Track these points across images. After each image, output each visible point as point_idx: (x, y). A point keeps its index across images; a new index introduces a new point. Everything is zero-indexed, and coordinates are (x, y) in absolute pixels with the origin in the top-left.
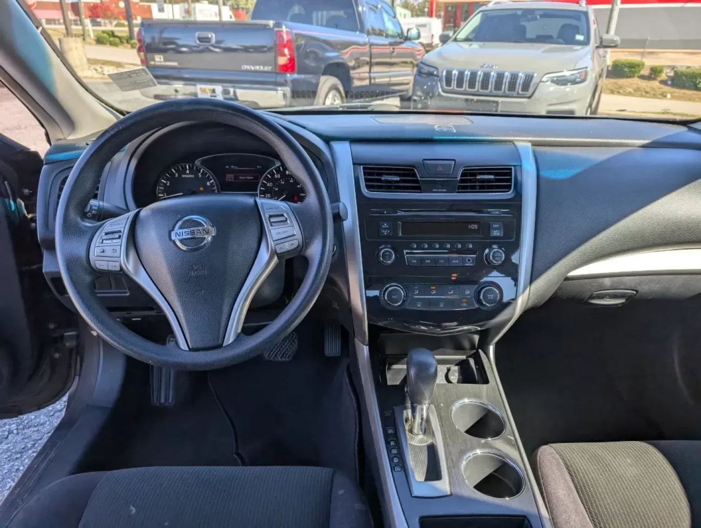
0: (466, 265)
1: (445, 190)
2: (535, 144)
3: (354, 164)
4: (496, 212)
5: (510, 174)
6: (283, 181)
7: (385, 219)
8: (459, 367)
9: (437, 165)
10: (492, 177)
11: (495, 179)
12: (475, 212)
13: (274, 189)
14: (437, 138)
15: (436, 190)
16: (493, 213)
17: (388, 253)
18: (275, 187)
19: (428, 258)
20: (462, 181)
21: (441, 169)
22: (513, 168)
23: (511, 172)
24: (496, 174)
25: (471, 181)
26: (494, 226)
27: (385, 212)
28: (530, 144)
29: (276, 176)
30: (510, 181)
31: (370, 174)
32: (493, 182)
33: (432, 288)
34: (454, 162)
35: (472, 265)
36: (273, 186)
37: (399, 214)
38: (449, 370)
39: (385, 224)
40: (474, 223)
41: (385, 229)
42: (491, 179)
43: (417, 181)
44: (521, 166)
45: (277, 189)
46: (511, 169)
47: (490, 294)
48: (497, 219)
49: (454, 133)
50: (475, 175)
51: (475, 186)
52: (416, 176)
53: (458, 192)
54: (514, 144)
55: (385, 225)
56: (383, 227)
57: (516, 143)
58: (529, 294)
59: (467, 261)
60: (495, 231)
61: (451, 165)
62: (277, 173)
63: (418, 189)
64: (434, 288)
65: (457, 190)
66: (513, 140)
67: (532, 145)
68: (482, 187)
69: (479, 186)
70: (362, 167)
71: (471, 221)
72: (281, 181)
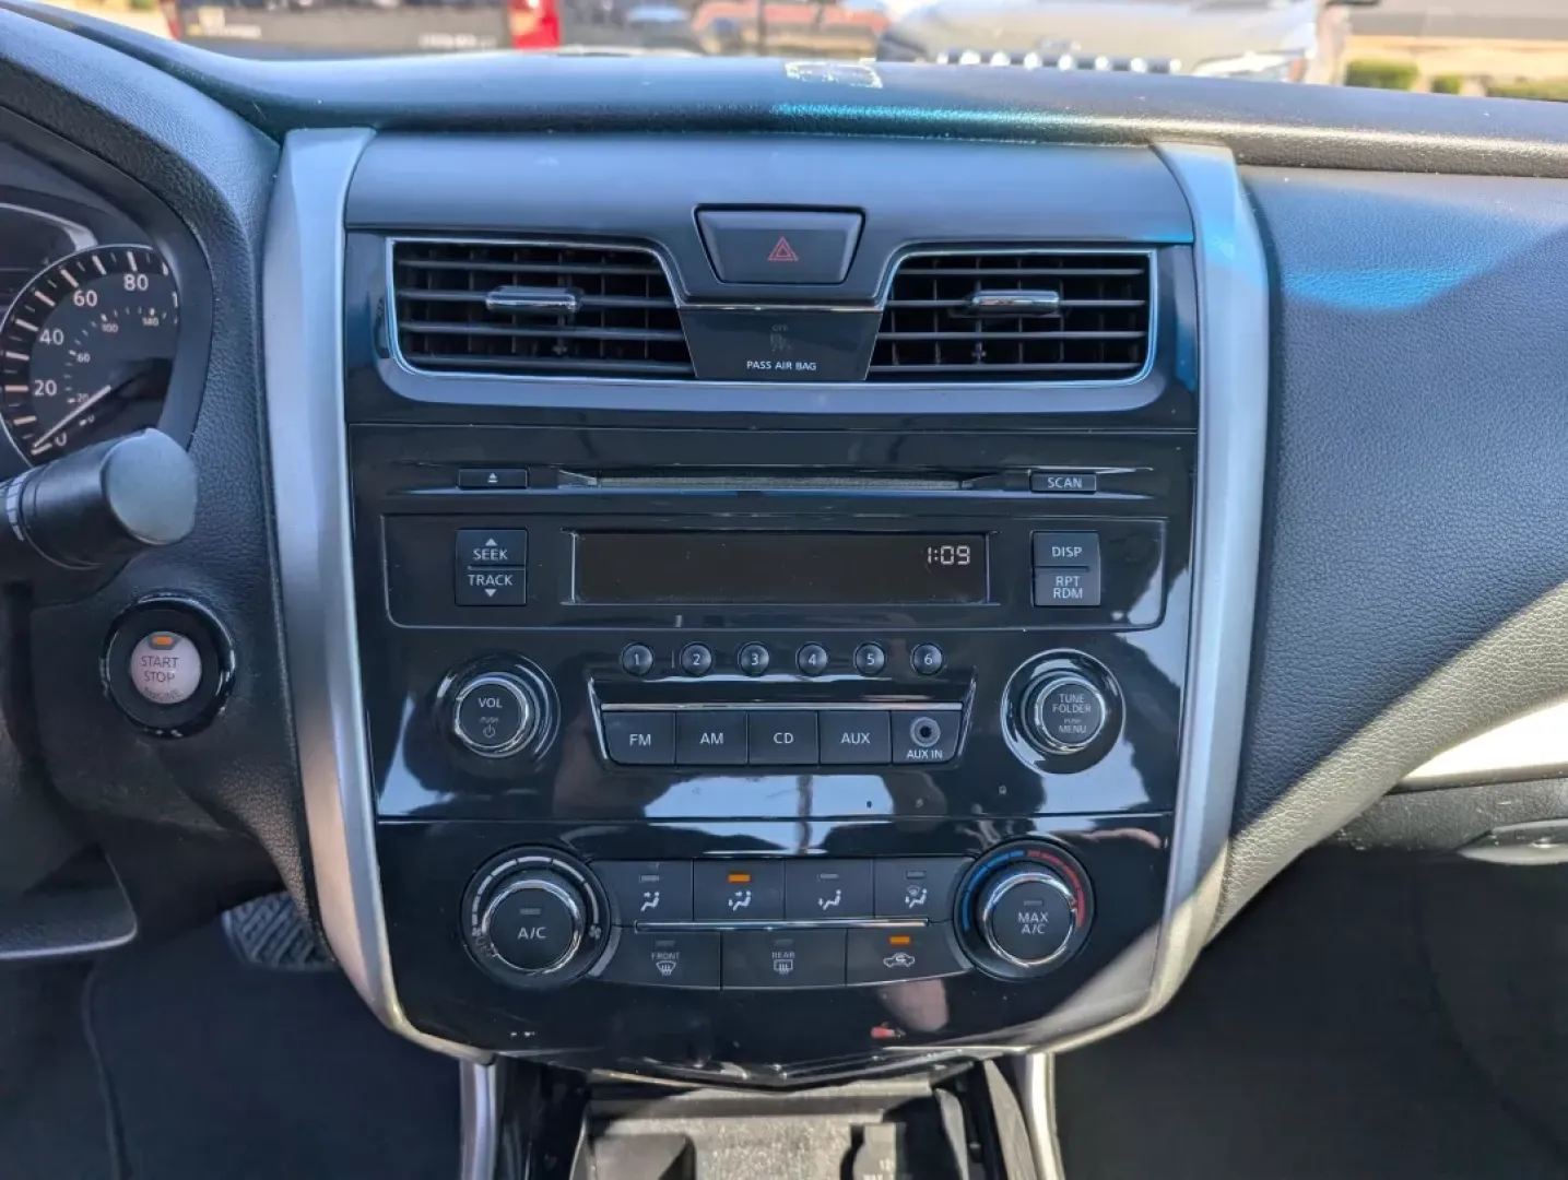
0: (911, 755)
1: (810, 367)
2: (1252, 155)
3: (350, 228)
4: (1067, 483)
5: (1140, 287)
6: (111, 320)
7: (494, 517)
8: (903, 1125)
9: (773, 235)
10: (1052, 299)
11: (1063, 309)
12: (960, 476)
13: (73, 359)
14: (787, 109)
15: (765, 365)
16: (1053, 483)
17: (497, 703)
18: (80, 350)
19: (711, 722)
20: (896, 318)
21: (791, 257)
22: (1153, 254)
23: (1145, 278)
24: (1070, 288)
25: (946, 320)
26: (1058, 552)
27: (493, 479)
28: (1226, 156)
29: (76, 296)
30: (1139, 318)
31: (422, 279)
32: (1052, 325)
33: (733, 878)
34: (857, 219)
35: (938, 755)
36: (68, 344)
37: (563, 489)
38: (857, 1138)
39: (491, 542)
40: (954, 536)
41: (486, 567)
42: (1048, 309)
43: (668, 319)
44: (1192, 245)
45: (84, 358)
46: (1143, 262)
47: (1031, 910)
48: (1070, 517)
49: (875, 90)
50: (965, 287)
51: (971, 343)
52: (667, 293)
53: (873, 377)
54: (1154, 149)
55: (490, 549)
56: (480, 555)
57: (1167, 147)
58: (1224, 888)
59: (914, 736)
60: (1059, 580)
61: (843, 235)
62: (84, 285)
63: (672, 357)
64: (745, 878)
65: (869, 368)
66: (1152, 131)
67: (1239, 162)
68: (998, 351)
69: (988, 344)
70: (390, 242)
71: (939, 523)
72: (100, 321)
